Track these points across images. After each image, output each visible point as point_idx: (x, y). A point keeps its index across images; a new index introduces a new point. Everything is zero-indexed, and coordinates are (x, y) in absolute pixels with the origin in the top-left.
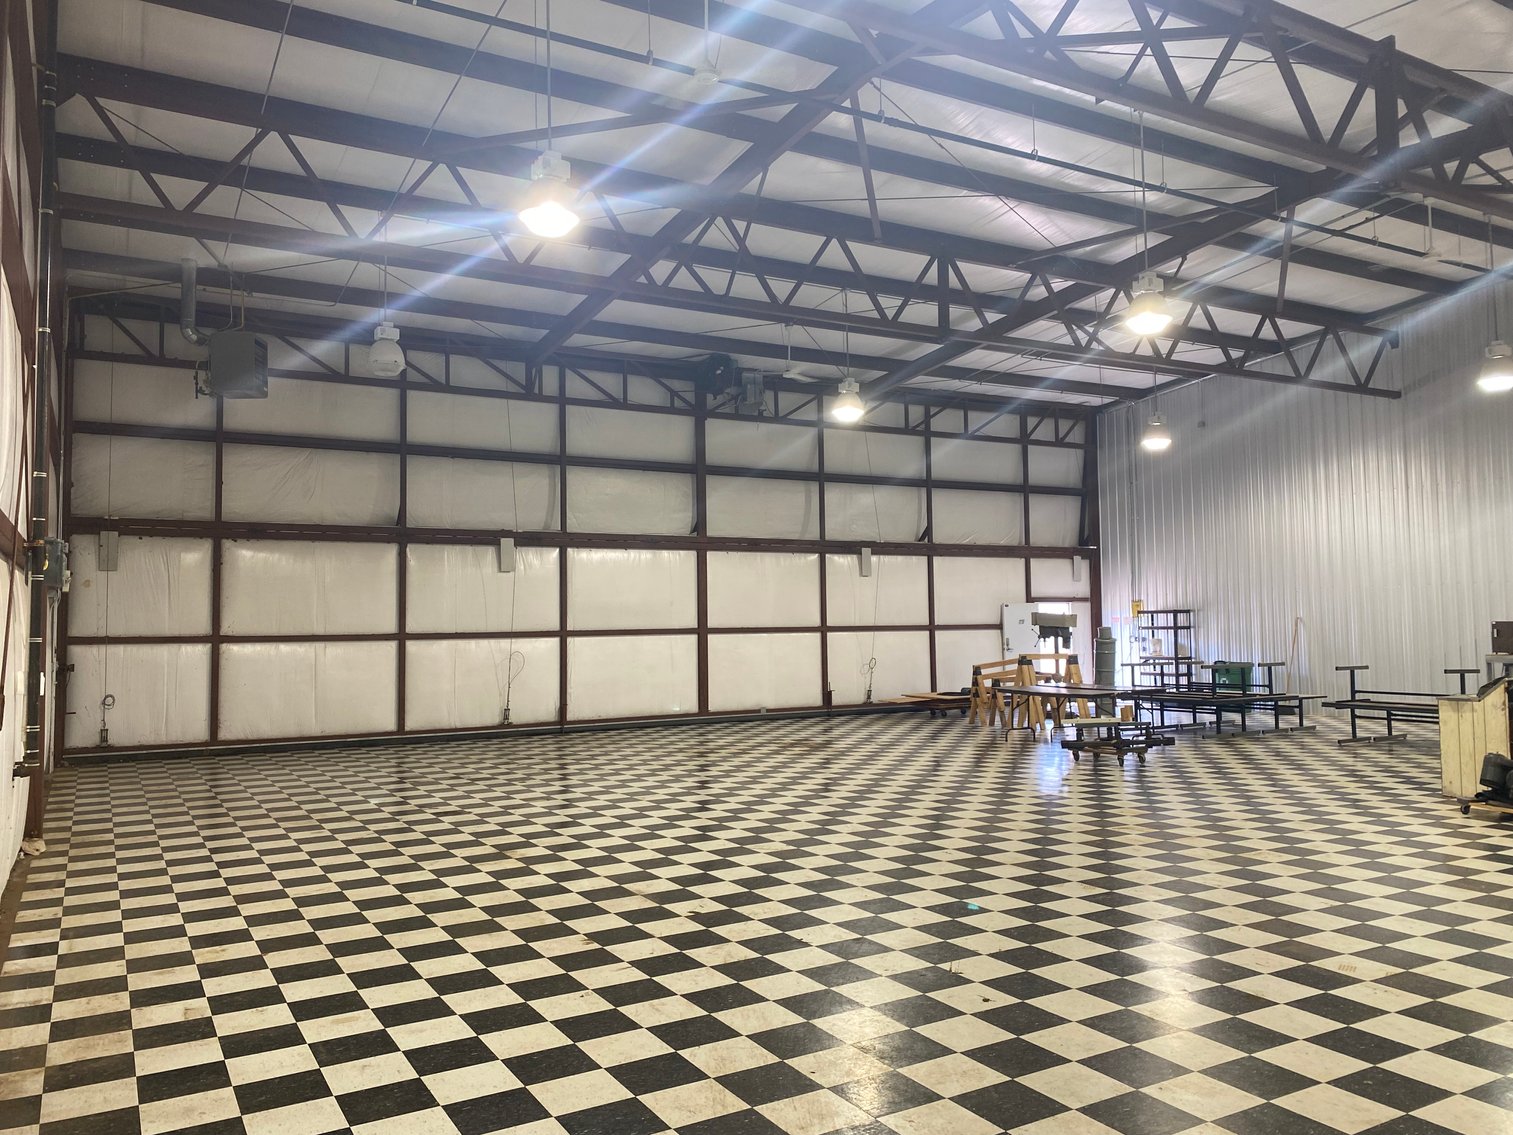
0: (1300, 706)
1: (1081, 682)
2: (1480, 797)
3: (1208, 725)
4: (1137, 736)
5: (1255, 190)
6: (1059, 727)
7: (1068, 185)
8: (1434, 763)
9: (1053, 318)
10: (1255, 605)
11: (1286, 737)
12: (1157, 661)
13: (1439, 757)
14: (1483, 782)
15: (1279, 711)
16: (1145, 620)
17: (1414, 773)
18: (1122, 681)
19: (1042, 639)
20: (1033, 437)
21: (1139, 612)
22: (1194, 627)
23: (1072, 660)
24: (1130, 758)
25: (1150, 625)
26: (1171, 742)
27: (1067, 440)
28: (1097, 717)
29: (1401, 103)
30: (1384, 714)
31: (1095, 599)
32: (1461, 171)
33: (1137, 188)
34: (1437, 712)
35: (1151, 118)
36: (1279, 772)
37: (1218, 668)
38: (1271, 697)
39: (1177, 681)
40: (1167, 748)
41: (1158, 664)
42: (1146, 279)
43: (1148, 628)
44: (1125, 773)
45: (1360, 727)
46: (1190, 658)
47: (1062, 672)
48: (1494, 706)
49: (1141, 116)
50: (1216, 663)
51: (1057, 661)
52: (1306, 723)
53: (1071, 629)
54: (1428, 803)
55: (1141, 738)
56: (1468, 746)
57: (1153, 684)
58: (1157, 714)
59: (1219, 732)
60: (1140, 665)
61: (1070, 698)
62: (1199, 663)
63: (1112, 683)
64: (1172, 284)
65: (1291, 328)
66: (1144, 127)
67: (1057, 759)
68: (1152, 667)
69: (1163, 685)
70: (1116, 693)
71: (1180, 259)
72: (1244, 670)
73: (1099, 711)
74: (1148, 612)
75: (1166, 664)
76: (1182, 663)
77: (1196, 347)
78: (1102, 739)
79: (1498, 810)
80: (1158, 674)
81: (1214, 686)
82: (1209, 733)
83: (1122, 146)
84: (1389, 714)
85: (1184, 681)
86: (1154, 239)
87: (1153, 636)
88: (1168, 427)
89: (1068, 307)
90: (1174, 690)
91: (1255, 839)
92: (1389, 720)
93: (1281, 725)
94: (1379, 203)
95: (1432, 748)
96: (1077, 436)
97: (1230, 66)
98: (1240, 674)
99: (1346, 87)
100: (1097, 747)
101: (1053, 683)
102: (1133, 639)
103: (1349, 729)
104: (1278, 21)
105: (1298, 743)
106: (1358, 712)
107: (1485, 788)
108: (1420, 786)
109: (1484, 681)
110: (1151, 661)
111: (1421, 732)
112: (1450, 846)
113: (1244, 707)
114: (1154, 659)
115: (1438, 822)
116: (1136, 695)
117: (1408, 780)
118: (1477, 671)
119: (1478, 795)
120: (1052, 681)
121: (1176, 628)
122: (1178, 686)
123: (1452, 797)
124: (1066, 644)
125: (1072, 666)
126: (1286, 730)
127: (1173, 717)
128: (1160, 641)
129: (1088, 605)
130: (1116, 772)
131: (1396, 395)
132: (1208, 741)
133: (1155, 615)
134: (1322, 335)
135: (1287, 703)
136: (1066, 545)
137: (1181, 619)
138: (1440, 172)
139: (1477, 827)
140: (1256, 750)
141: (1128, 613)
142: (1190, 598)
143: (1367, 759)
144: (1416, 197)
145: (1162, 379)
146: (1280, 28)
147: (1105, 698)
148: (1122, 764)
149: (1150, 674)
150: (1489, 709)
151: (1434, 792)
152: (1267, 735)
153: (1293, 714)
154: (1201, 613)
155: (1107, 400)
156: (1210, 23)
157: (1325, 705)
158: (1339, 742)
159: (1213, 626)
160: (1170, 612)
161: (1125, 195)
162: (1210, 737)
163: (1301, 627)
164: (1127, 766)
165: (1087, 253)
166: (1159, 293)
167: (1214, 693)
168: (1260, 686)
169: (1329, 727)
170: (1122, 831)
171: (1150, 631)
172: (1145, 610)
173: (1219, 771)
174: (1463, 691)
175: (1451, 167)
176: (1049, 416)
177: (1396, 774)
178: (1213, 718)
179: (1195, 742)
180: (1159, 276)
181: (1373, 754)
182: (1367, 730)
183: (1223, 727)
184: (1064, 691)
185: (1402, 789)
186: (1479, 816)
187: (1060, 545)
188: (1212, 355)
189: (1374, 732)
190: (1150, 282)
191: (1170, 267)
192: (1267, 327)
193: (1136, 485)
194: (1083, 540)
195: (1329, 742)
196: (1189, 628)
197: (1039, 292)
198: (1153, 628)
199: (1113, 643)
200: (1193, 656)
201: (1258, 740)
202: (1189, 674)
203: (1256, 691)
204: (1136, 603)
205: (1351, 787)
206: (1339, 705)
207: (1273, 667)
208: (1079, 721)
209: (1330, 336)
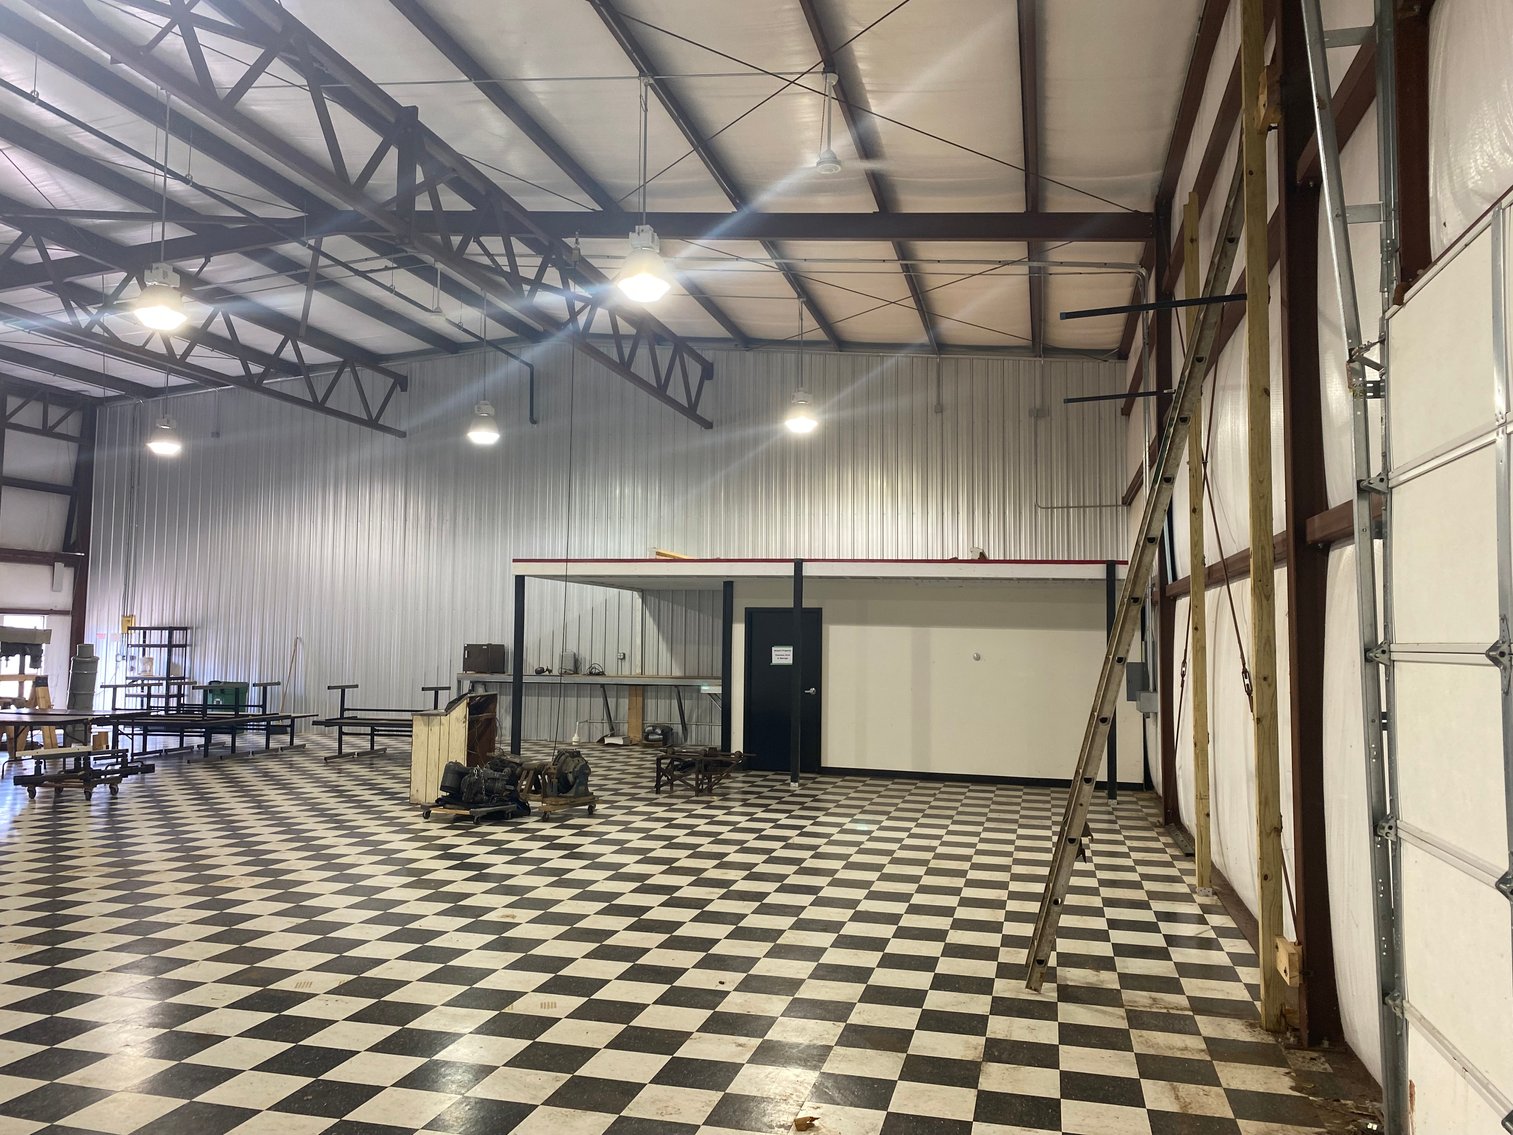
0: (292, 726)
1: (50, 707)
2: (440, 802)
3: (196, 748)
4: (112, 765)
5: (286, 211)
6: (15, 760)
7: (77, 144)
8: (405, 773)
9: (48, 288)
10: (256, 622)
11: (276, 756)
12: (146, 682)
13: (410, 767)
14: (443, 788)
15: (270, 731)
16: (136, 637)
17: (389, 784)
18: (101, 704)
19: (4, 658)
20: (13, 420)
21: (129, 628)
22: (191, 645)
23: (41, 682)
24: (101, 791)
25: (141, 643)
26: (151, 769)
27: (57, 430)
28: (64, 747)
29: (419, 169)
30: (368, 730)
31: (78, 614)
32: (464, 244)
33: (158, 171)
34: (411, 726)
35: (179, 103)
36: (263, 793)
37: (212, 689)
38: (265, 717)
39: (167, 703)
40: (147, 776)
41: (146, 685)
42: (161, 270)
43: (139, 646)
44: (93, 808)
45: (347, 743)
46: (184, 678)
47: (27, 695)
48: (457, 719)
49: (168, 97)
50: (210, 683)
51: (21, 685)
52: (297, 742)
53: (44, 646)
54: (397, 811)
55: (117, 767)
56: (434, 756)
57: (139, 707)
58: (138, 740)
59: (209, 757)
60: (126, 686)
61: (32, 726)
62: (192, 683)
63: (90, 707)
64: (191, 284)
65: (312, 355)
66: (170, 109)
67: (9, 798)
68: (139, 688)
69: (149, 707)
70: (90, 718)
71: (203, 260)
72: (238, 691)
73: (69, 739)
74: (140, 629)
75: (155, 685)
76: (174, 684)
77: (215, 354)
78: (70, 771)
79: (453, 812)
80: (144, 696)
81: (205, 706)
82: (195, 757)
83: (146, 121)
84: (373, 730)
85: (173, 702)
86: (174, 232)
87: (144, 654)
88: (179, 432)
89: (68, 280)
90: (163, 713)
91: (230, 866)
92: (372, 735)
93: (271, 745)
94: (396, 256)
95: (405, 760)
96: (71, 425)
97: (263, 79)
98: (235, 694)
99: (374, 140)
100: (58, 782)
101: (13, 708)
102: (120, 658)
103: (336, 745)
104: (313, 51)
105: (285, 763)
106: (345, 729)
107: (445, 794)
108: (392, 796)
109: (454, 696)
110: (140, 682)
111: (400, 745)
112: (410, 850)
113: (235, 728)
114: (143, 679)
115: (403, 828)
116: (114, 720)
117: (383, 792)
118: (449, 688)
119: (438, 801)
120: (13, 707)
121: (170, 646)
122: (167, 708)
123: (417, 804)
124: (36, 663)
125: (40, 690)
126: (276, 750)
127: (156, 742)
128: (151, 660)
129: (68, 619)
130: (80, 807)
131: (403, 435)
132: (193, 765)
133: (147, 632)
134: (341, 367)
135: (280, 723)
136: (47, 549)
137: (177, 637)
138: (448, 243)
139: (435, 829)
140: (244, 773)
141: (117, 628)
142: (188, 614)
143: (349, 774)
144: (429, 259)
145: (175, 380)
146: (316, 60)
147: (78, 723)
148: (89, 798)
149: (137, 696)
150: (453, 721)
151: (403, 801)
152: (257, 756)
153: (285, 733)
154: (200, 630)
155: (111, 393)
156: (247, 29)
157: (315, 723)
158: (326, 759)
159: (211, 645)
160: (165, 629)
161: (145, 174)
162: (196, 761)
163: (300, 646)
164: (96, 799)
165: (96, 226)
166: (174, 288)
167: (204, 713)
168: (254, 706)
169: (318, 744)
170: (76, 874)
171: (141, 649)
172: (137, 625)
173: (202, 797)
174: (436, 707)
175: (456, 240)
176: (37, 400)
177: (372, 786)
178: (202, 741)
179: (180, 768)
180: (176, 270)
181: (354, 768)
182: (353, 745)
183: (212, 750)
184: (26, 718)
185: (376, 800)
186: (438, 819)
187: (39, 548)
188: (232, 366)
189: (359, 747)
190: (165, 275)
191: (193, 265)
192: (289, 349)
193: (138, 490)
194: (67, 545)
195: (316, 760)
196: (185, 646)
197: (30, 255)
198: (144, 646)
199: (95, 661)
200: (187, 676)
201: (246, 761)
202: (179, 696)
203: (250, 711)
204: (127, 618)
205: (331, 802)
206: (328, 723)
207: (269, 687)
208: (42, 751)
209: (348, 369)
